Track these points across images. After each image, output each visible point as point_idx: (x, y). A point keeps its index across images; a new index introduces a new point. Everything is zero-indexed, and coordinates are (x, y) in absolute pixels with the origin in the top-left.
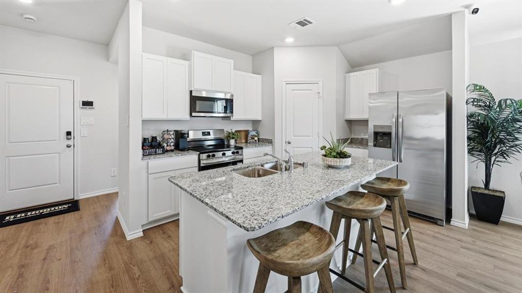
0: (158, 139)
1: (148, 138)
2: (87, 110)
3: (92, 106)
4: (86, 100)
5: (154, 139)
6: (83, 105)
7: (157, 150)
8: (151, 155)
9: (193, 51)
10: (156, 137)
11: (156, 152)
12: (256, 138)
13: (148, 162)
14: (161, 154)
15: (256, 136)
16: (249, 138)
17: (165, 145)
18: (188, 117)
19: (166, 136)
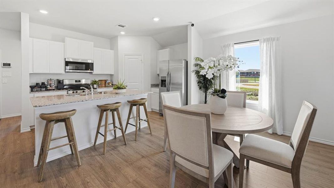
0: (45, 83)
1: (39, 83)
2: (6, 69)
3: (10, 66)
4: (6, 63)
5: (43, 83)
6: (3, 66)
7: (42, 89)
8: (38, 91)
9: (66, 38)
10: (44, 83)
11: (41, 90)
12: (110, 84)
13: (34, 94)
14: (44, 91)
15: (110, 83)
16: (107, 84)
17: (49, 86)
18: (64, 72)
19: (50, 82)
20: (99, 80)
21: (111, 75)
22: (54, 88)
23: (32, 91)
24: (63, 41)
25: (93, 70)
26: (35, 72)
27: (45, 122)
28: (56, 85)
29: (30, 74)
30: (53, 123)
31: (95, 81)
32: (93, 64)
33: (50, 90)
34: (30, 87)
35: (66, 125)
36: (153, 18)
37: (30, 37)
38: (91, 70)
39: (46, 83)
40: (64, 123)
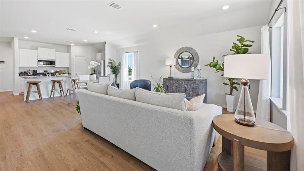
1: (23, 72)
2: (2, 64)
3: (4, 62)
4: (2, 61)
5: (25, 72)
7: (25, 75)
8: (23, 76)
9: (38, 47)
17: (28, 74)
18: (37, 66)
19: (29, 71)
20: (60, 71)
21: (68, 68)
22: (31, 75)
23: (20, 76)
24: (37, 49)
25: (55, 65)
26: (21, 66)
27: (29, 84)
28: (32, 73)
29: (19, 67)
30: (32, 84)
31: (57, 71)
32: (55, 61)
33: (29, 75)
34: (19, 74)
35: (37, 86)
36: (84, 40)
37: (19, 48)
38: (54, 65)
39: (27, 72)
40: (36, 85)
